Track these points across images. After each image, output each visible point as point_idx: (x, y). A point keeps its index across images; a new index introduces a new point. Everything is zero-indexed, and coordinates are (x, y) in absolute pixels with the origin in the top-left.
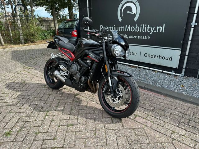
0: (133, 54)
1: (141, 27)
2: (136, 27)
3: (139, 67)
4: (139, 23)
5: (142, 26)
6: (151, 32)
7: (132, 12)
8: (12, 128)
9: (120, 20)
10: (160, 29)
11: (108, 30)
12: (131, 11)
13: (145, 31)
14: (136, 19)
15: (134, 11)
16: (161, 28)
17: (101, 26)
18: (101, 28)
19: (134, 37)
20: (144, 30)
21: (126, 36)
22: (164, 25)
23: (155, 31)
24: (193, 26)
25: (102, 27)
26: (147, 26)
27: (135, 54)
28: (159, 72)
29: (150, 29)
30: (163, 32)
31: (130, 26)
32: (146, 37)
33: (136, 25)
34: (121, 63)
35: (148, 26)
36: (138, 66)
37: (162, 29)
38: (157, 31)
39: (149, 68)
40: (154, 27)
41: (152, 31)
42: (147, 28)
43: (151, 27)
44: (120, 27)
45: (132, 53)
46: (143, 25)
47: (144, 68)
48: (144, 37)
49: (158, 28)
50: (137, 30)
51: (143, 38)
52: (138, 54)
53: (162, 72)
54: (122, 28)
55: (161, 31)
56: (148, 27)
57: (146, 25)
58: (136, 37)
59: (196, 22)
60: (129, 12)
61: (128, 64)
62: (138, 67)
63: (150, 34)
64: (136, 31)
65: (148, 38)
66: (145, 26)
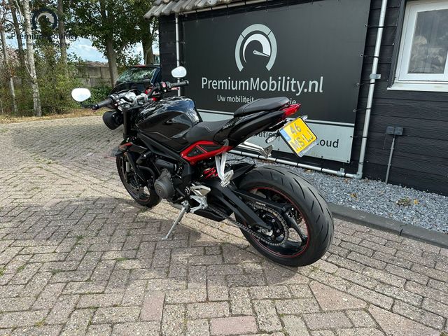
0: (266, 135)
1: (279, 82)
2: (271, 83)
3: (278, 163)
4: (275, 73)
5: (281, 80)
6: (297, 91)
7: (261, 51)
9: (240, 67)
10: (314, 85)
11: (217, 86)
12: (261, 49)
13: (288, 90)
14: (269, 66)
15: (266, 50)
16: (316, 83)
17: (203, 78)
18: (203, 84)
20: (285, 88)
22: (322, 78)
23: (306, 90)
24: (373, 81)
25: (205, 81)
26: (290, 80)
27: (270, 135)
28: (316, 171)
29: (296, 85)
30: (321, 91)
31: (258, 79)
33: (271, 78)
34: (243, 153)
35: (293, 79)
36: (274, 159)
37: (318, 86)
38: (310, 91)
39: (296, 164)
40: (304, 82)
41: (300, 90)
42: (290, 84)
43: (298, 82)
44: (240, 83)
45: (264, 133)
46: (284, 78)
47: (286, 164)
49: (311, 83)
50: (273, 87)
53: (321, 172)
54: (244, 83)
55: (316, 91)
56: (293, 82)
57: (288, 78)
59: (378, 72)
60: (257, 53)
62: (276, 162)
63: (297, 95)
64: (270, 89)
66: (286, 80)
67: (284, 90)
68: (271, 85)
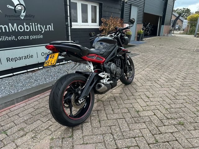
0: (29, 57)
1: (31, 26)
2: (25, 26)
8: (174, 125)
10: (49, 27)
12: (13, 5)
13: (37, 30)
19: (24, 37)
20: (35, 29)
21: (14, 37)
22: (52, 24)
23: (46, 30)
24: (69, 25)
26: (37, 25)
27: (32, 56)
29: (40, 27)
30: (53, 30)
32: (39, 36)
33: (25, 23)
34: (14, 74)
35: (39, 24)
36: (37, 68)
37: (51, 27)
38: (48, 30)
40: (45, 26)
41: (44, 30)
42: (38, 27)
43: (42, 26)
45: (27, 56)
46: (33, 23)
48: (37, 36)
50: (27, 28)
51: (35, 37)
52: (35, 56)
54: (3, 27)
55: (51, 30)
56: (39, 26)
58: (28, 37)
60: (10, 7)
61: (26, 71)
63: (42, 32)
64: (26, 30)
65: (42, 36)
66: (35, 25)
67: (35, 30)
68: (25, 27)
